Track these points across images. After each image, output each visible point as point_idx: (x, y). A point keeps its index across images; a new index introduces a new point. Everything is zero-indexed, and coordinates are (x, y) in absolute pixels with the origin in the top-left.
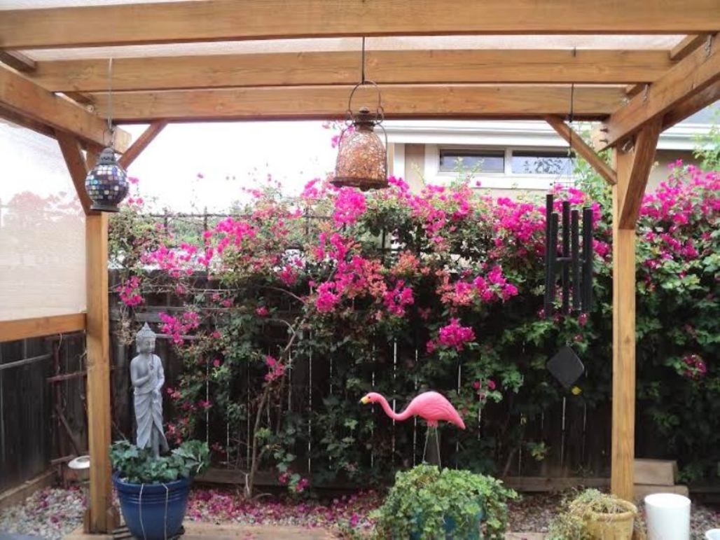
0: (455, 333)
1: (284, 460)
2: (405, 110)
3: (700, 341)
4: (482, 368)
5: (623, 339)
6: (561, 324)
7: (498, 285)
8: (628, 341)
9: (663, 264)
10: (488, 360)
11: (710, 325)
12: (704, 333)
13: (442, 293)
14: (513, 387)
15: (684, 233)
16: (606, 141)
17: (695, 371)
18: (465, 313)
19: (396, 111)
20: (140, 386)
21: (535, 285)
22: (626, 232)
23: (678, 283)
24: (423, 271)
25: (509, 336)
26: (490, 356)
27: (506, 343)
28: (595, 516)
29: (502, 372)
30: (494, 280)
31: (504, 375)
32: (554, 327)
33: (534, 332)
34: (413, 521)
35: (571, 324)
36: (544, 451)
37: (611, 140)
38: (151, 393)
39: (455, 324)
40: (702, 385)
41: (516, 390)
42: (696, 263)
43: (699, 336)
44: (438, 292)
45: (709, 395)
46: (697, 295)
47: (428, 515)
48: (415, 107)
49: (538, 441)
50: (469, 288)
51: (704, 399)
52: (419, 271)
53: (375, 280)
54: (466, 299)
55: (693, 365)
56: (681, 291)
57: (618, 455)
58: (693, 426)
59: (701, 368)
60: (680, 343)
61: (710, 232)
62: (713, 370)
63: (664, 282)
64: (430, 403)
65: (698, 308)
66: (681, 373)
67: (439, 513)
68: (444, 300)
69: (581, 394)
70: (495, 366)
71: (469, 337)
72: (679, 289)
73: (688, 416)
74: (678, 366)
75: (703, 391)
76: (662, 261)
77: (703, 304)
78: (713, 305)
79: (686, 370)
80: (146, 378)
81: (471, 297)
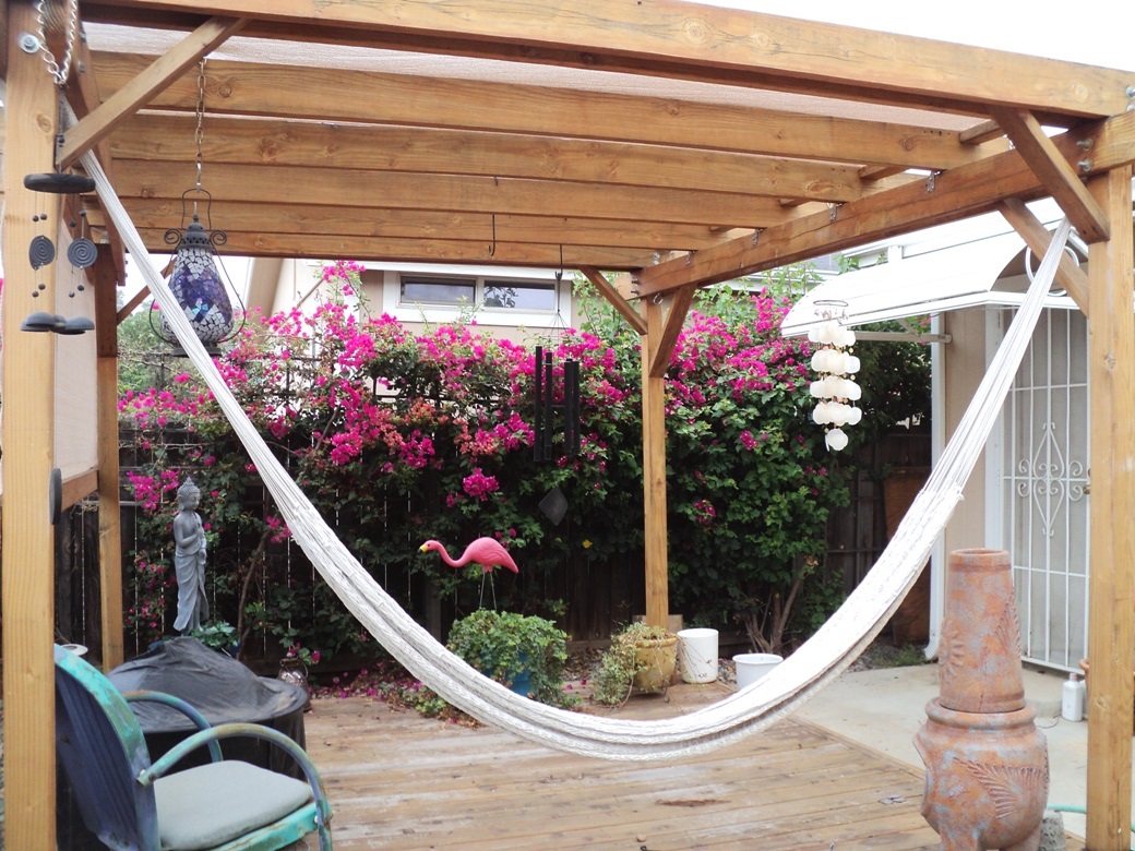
0: (480, 482)
1: (287, 635)
2: (453, 256)
3: (710, 487)
4: (501, 520)
5: (655, 481)
6: (581, 472)
7: (521, 432)
8: (659, 483)
9: (676, 411)
10: (506, 512)
11: (719, 471)
12: (714, 478)
13: (460, 443)
14: (535, 538)
15: (690, 378)
16: (637, 292)
17: (706, 515)
18: (485, 462)
19: (443, 257)
20: (185, 547)
21: (554, 432)
22: (656, 380)
23: (692, 429)
24: (441, 419)
25: (527, 486)
26: (507, 507)
27: (524, 494)
28: (647, 643)
29: (522, 524)
30: (515, 427)
31: (525, 526)
32: (574, 475)
33: (553, 480)
34: (487, 658)
35: (592, 471)
36: (564, 607)
37: (643, 293)
38: (197, 553)
39: (477, 474)
40: (711, 531)
41: (539, 542)
42: (707, 409)
43: (710, 481)
44: (456, 441)
45: (717, 542)
46: (706, 440)
47: (502, 651)
48: (462, 253)
49: (556, 598)
50: (491, 436)
51: (712, 546)
52: (436, 420)
53: (389, 431)
54: (490, 448)
55: (704, 510)
56: (694, 436)
57: (654, 593)
58: (701, 574)
59: (710, 512)
60: (692, 489)
61: (716, 378)
62: (720, 516)
63: (678, 428)
64: (488, 548)
65: (707, 455)
66: (693, 518)
67: (514, 648)
68: (464, 450)
69: (592, 547)
70: (513, 516)
71: (493, 486)
72: (692, 435)
73: (696, 565)
74: (689, 512)
75: (712, 537)
76: (675, 407)
77: (712, 450)
78: (721, 450)
79: (697, 515)
80: (194, 536)
81: (496, 445)
